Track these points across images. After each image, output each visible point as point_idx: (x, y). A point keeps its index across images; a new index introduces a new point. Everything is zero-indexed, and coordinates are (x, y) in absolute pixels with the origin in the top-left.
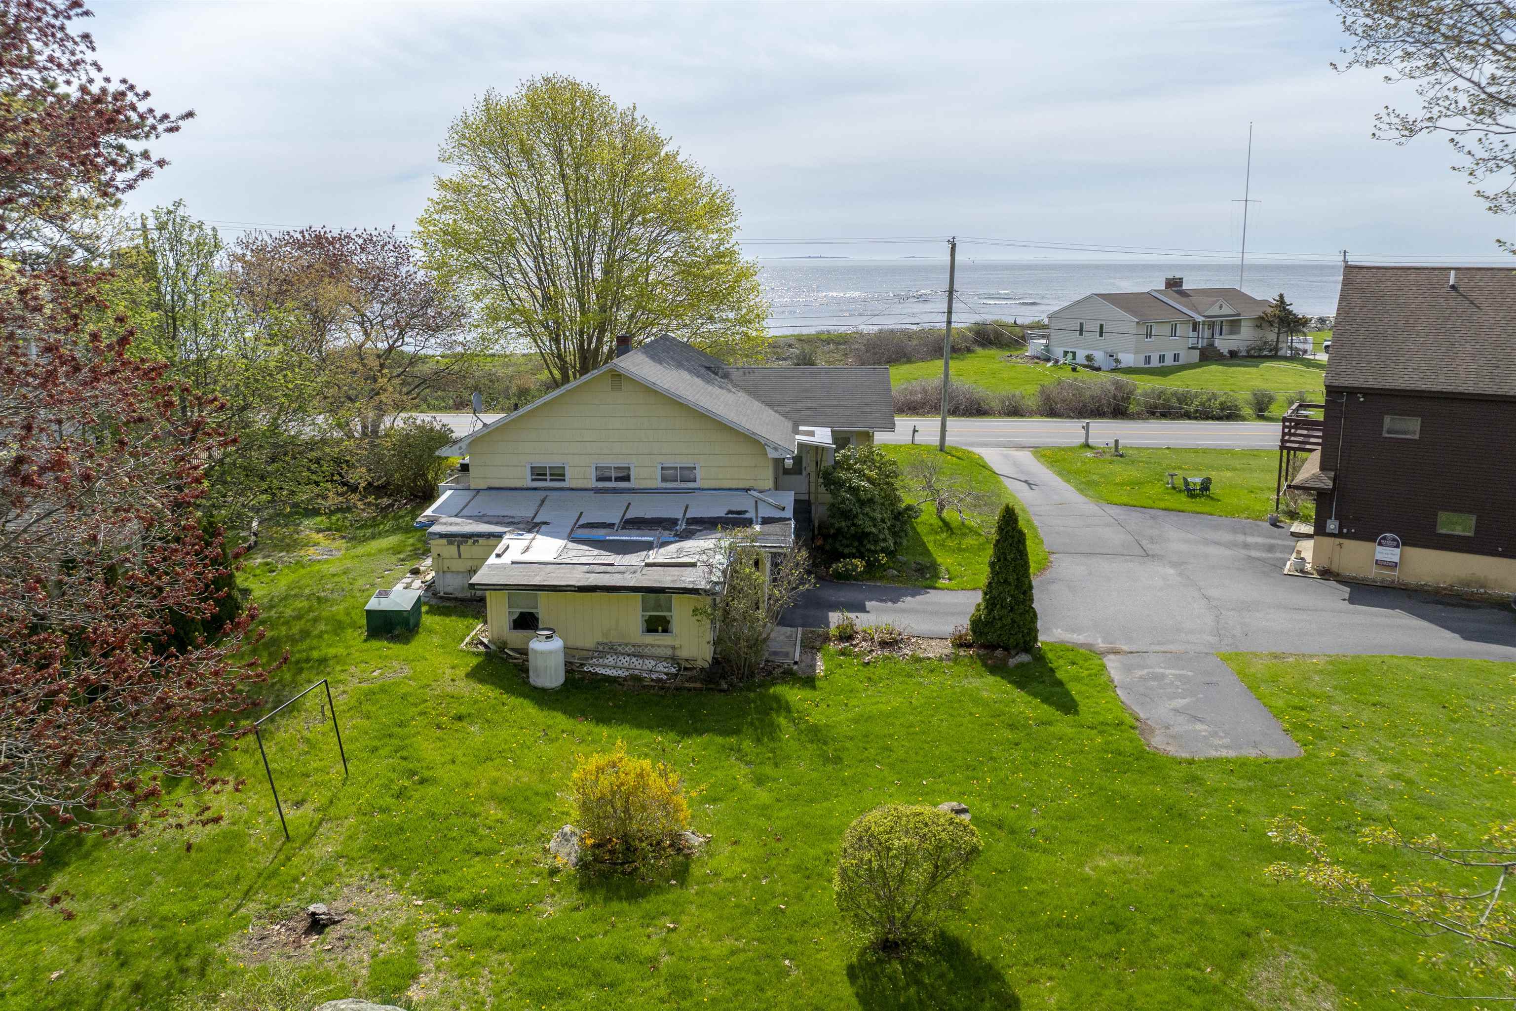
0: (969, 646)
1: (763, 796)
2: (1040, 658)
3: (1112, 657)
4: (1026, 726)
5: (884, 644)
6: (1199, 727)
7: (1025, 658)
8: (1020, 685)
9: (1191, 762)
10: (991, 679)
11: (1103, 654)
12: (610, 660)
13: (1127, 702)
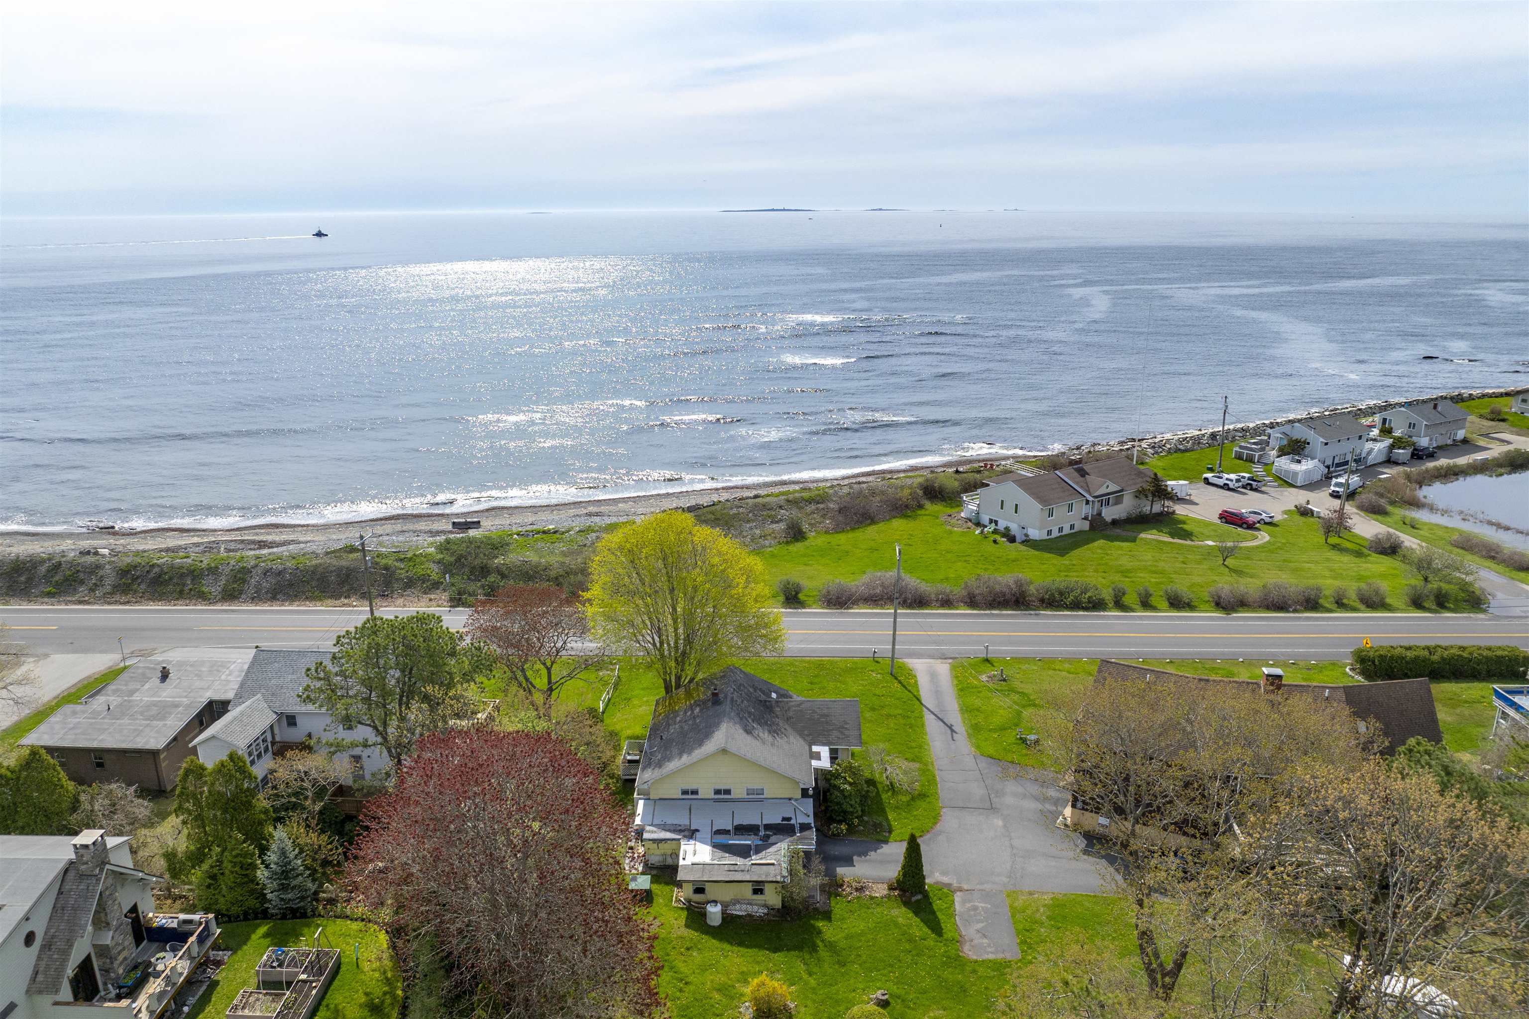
0: (895, 889)
1: (812, 982)
2: (926, 896)
3: (958, 893)
4: (916, 941)
5: (857, 890)
6: (985, 941)
7: (919, 897)
8: (916, 914)
9: (976, 962)
10: (904, 909)
11: (954, 892)
12: (738, 907)
13: (959, 925)
